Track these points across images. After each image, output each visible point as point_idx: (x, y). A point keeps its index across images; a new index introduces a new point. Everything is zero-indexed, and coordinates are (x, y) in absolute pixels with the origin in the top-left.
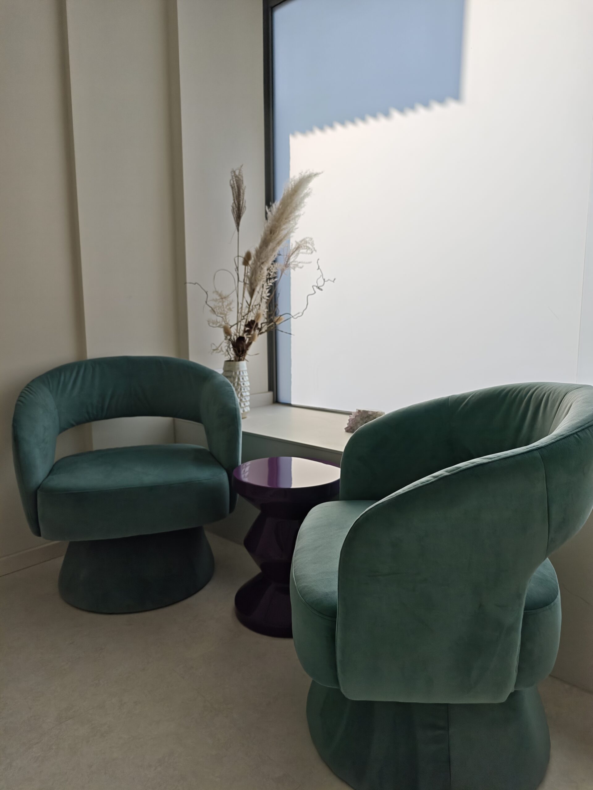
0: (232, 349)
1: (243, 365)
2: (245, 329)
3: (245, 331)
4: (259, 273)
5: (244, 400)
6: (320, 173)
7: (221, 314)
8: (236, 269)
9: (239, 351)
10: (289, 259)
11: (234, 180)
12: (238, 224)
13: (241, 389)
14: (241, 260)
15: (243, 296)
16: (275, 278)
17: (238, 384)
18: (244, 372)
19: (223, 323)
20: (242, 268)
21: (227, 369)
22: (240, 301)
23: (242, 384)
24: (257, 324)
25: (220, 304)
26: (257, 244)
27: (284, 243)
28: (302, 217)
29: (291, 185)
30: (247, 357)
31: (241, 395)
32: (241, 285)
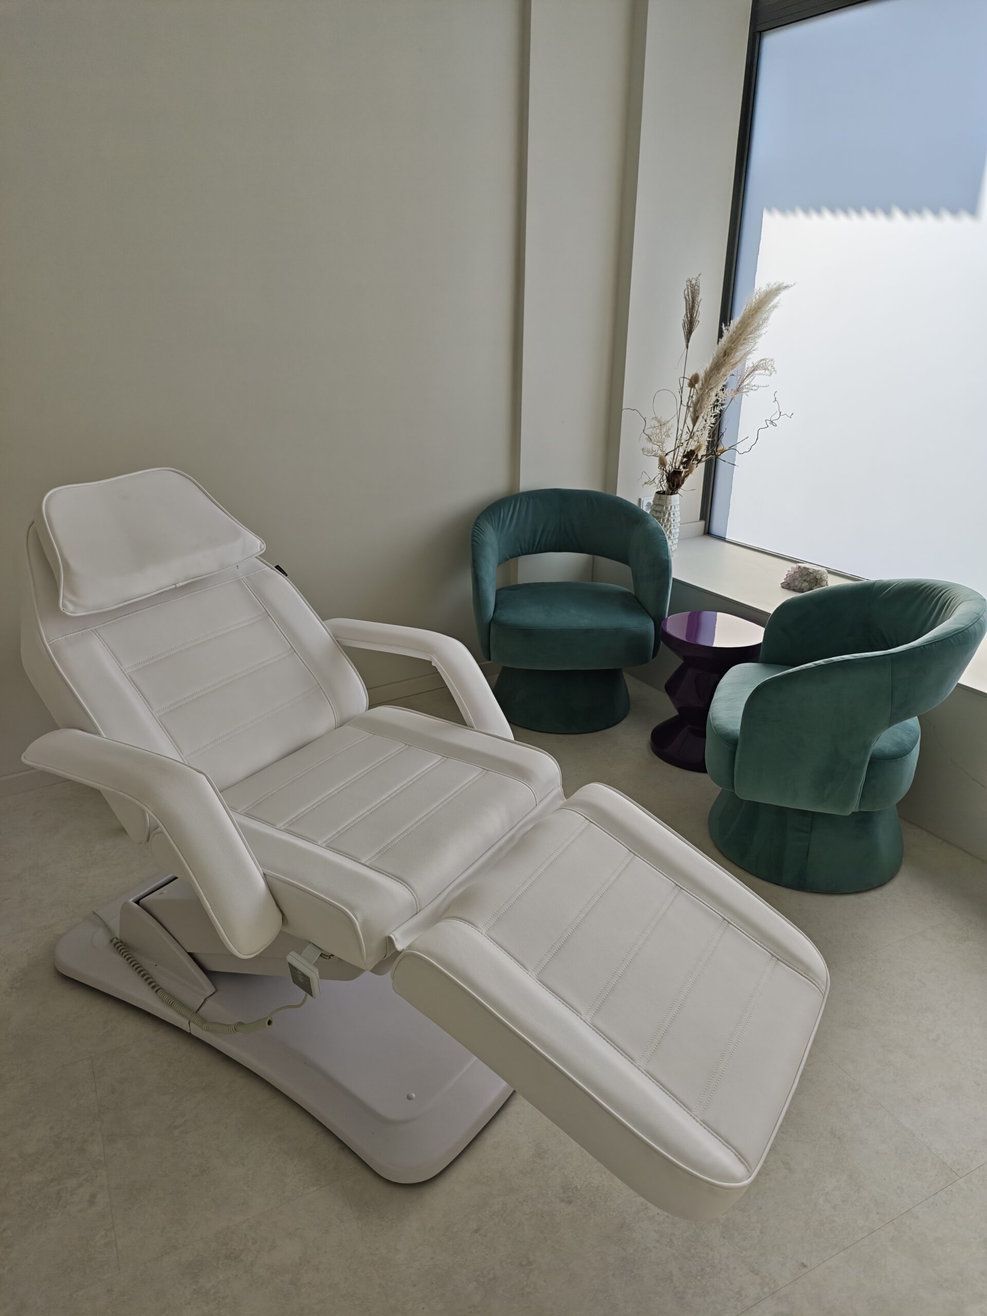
0: (665, 481)
1: (675, 499)
2: (682, 460)
3: (682, 463)
4: (706, 399)
5: (672, 538)
6: (791, 286)
7: (658, 442)
8: (680, 390)
9: (673, 485)
10: (743, 382)
11: (690, 290)
12: (688, 340)
13: (670, 526)
14: (687, 382)
15: (685, 422)
16: (722, 405)
17: (668, 519)
18: (676, 506)
19: (660, 452)
20: (687, 390)
21: (657, 503)
22: (681, 427)
23: (672, 520)
24: (697, 455)
25: (658, 431)
26: (708, 365)
27: (739, 365)
28: (764, 336)
29: (754, 299)
30: (680, 491)
31: (670, 532)
32: (684, 409)
